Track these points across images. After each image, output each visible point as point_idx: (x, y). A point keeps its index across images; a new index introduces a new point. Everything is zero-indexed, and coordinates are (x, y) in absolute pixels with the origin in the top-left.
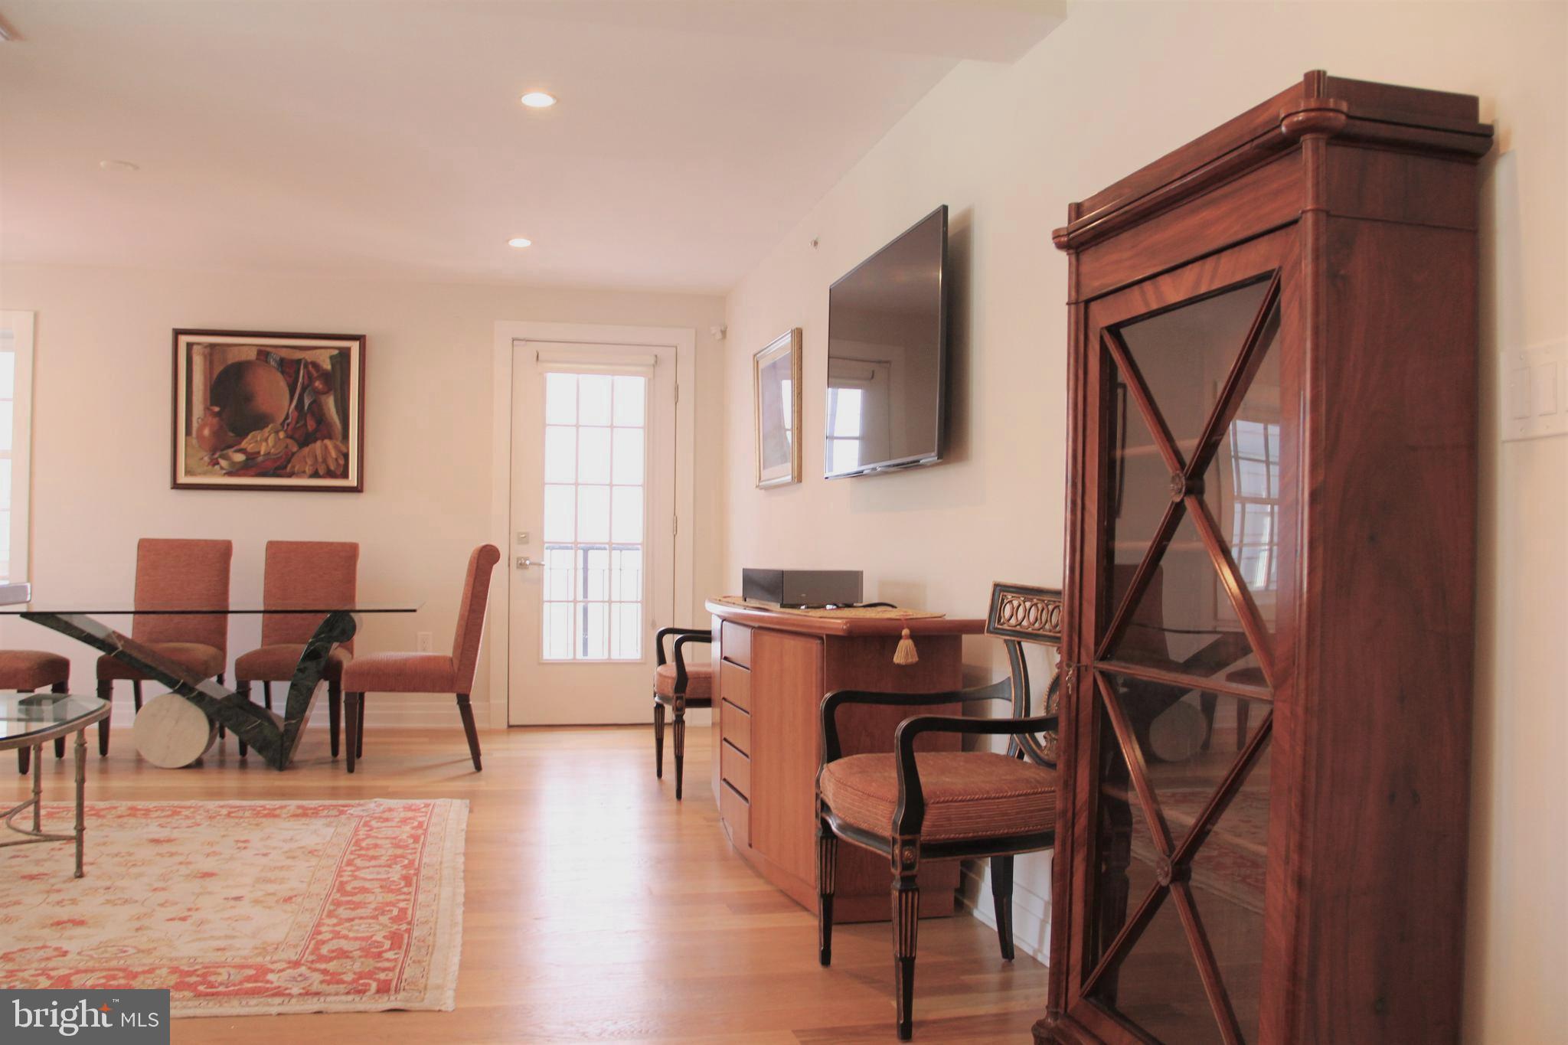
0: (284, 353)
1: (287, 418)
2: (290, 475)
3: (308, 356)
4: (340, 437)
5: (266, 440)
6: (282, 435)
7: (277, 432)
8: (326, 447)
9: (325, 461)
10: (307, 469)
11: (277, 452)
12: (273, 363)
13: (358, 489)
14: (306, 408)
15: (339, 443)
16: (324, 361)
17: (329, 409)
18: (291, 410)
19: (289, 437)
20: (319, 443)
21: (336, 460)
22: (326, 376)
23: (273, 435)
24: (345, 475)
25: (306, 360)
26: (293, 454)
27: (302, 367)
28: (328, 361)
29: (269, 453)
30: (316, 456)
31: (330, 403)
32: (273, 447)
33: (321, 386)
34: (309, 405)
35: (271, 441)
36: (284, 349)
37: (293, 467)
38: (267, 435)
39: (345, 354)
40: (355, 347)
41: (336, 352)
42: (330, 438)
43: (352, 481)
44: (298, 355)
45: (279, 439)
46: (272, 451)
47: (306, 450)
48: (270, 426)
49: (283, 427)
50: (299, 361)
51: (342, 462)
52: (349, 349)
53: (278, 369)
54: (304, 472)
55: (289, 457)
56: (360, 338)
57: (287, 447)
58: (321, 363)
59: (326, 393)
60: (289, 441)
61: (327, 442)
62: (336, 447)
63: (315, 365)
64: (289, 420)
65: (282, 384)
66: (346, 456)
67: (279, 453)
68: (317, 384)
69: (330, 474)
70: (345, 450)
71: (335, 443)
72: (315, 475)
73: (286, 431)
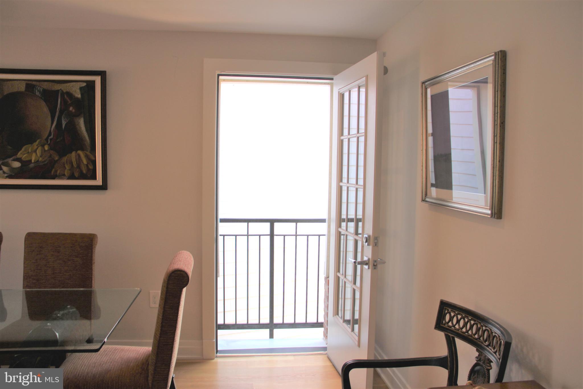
0: (45, 86)
1: (50, 134)
2: (53, 178)
3: (64, 88)
4: (89, 148)
5: (35, 151)
6: (46, 148)
7: (43, 146)
8: (79, 156)
9: (79, 166)
10: (66, 174)
11: (43, 160)
12: (37, 93)
13: (104, 187)
14: (63, 127)
15: (88, 153)
16: (76, 91)
17: (80, 128)
18: (52, 129)
19: (51, 149)
20: (74, 153)
21: (87, 165)
22: (77, 103)
23: (40, 148)
24: (94, 177)
25: (62, 91)
26: (56, 162)
27: (59, 97)
28: (78, 91)
29: (38, 161)
30: (72, 162)
31: (81, 123)
32: (41, 156)
33: (74, 111)
34: (66, 125)
35: (39, 152)
36: (46, 83)
37: (56, 171)
38: (36, 147)
39: (91, 85)
40: (98, 79)
41: (84, 84)
42: (82, 149)
43: (99, 181)
44: (57, 87)
45: (45, 151)
46: (40, 159)
47: (65, 159)
48: (38, 141)
49: (47, 142)
50: (58, 91)
51: (91, 167)
52: (93, 82)
53: (41, 98)
54: (64, 175)
55: (52, 163)
56: (102, 74)
57: (50, 156)
58: (74, 93)
59: (78, 116)
60: (52, 152)
61: (80, 152)
62: (87, 156)
63: (70, 95)
64: (52, 136)
65: (46, 109)
66: (94, 163)
67: (45, 161)
68: (71, 109)
69: (83, 177)
70: (93, 159)
71: (86, 153)
72: (72, 177)
73: (49, 145)
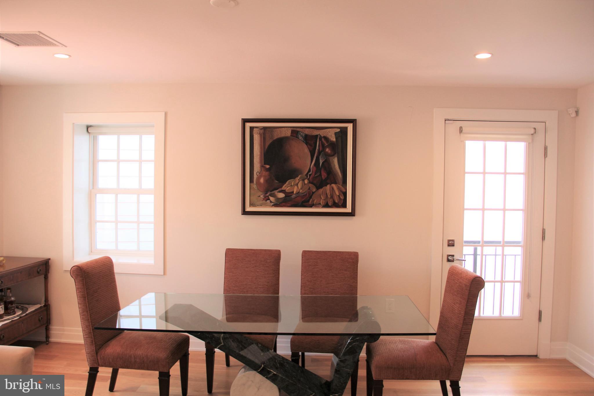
0: (307, 132)
1: (309, 171)
2: (311, 206)
3: (322, 133)
4: (341, 182)
5: (297, 185)
6: (306, 181)
7: (303, 180)
8: (333, 189)
9: (332, 197)
10: (321, 203)
11: (303, 192)
12: (300, 138)
13: (352, 214)
14: (321, 165)
15: (340, 186)
16: (331, 136)
17: (335, 166)
18: (311, 167)
19: (310, 182)
20: (328, 186)
21: (339, 196)
22: (332, 145)
23: (301, 182)
24: (344, 206)
25: (320, 136)
26: (313, 193)
27: (318, 140)
28: (334, 136)
29: (299, 192)
30: (327, 194)
31: (335, 162)
32: (301, 189)
33: (329, 152)
34: (323, 163)
35: (300, 185)
36: (307, 129)
37: (313, 201)
38: (297, 181)
39: (343, 132)
40: (350, 126)
41: (339, 130)
42: (335, 183)
43: (349, 209)
44: (316, 133)
45: (305, 184)
46: (301, 191)
47: (321, 191)
48: (299, 177)
49: (307, 177)
50: (317, 136)
51: (342, 197)
52: (346, 128)
53: (304, 142)
54: (320, 204)
55: (311, 195)
56: (353, 121)
57: (309, 189)
58: (330, 137)
59: (333, 155)
60: (310, 185)
61: (333, 185)
62: (339, 188)
63: (326, 138)
64: (311, 173)
65: (307, 151)
66: (345, 194)
67: (304, 193)
68: (327, 150)
69: (336, 205)
70: (344, 191)
71: (338, 186)
72: (326, 206)
73: (308, 179)
